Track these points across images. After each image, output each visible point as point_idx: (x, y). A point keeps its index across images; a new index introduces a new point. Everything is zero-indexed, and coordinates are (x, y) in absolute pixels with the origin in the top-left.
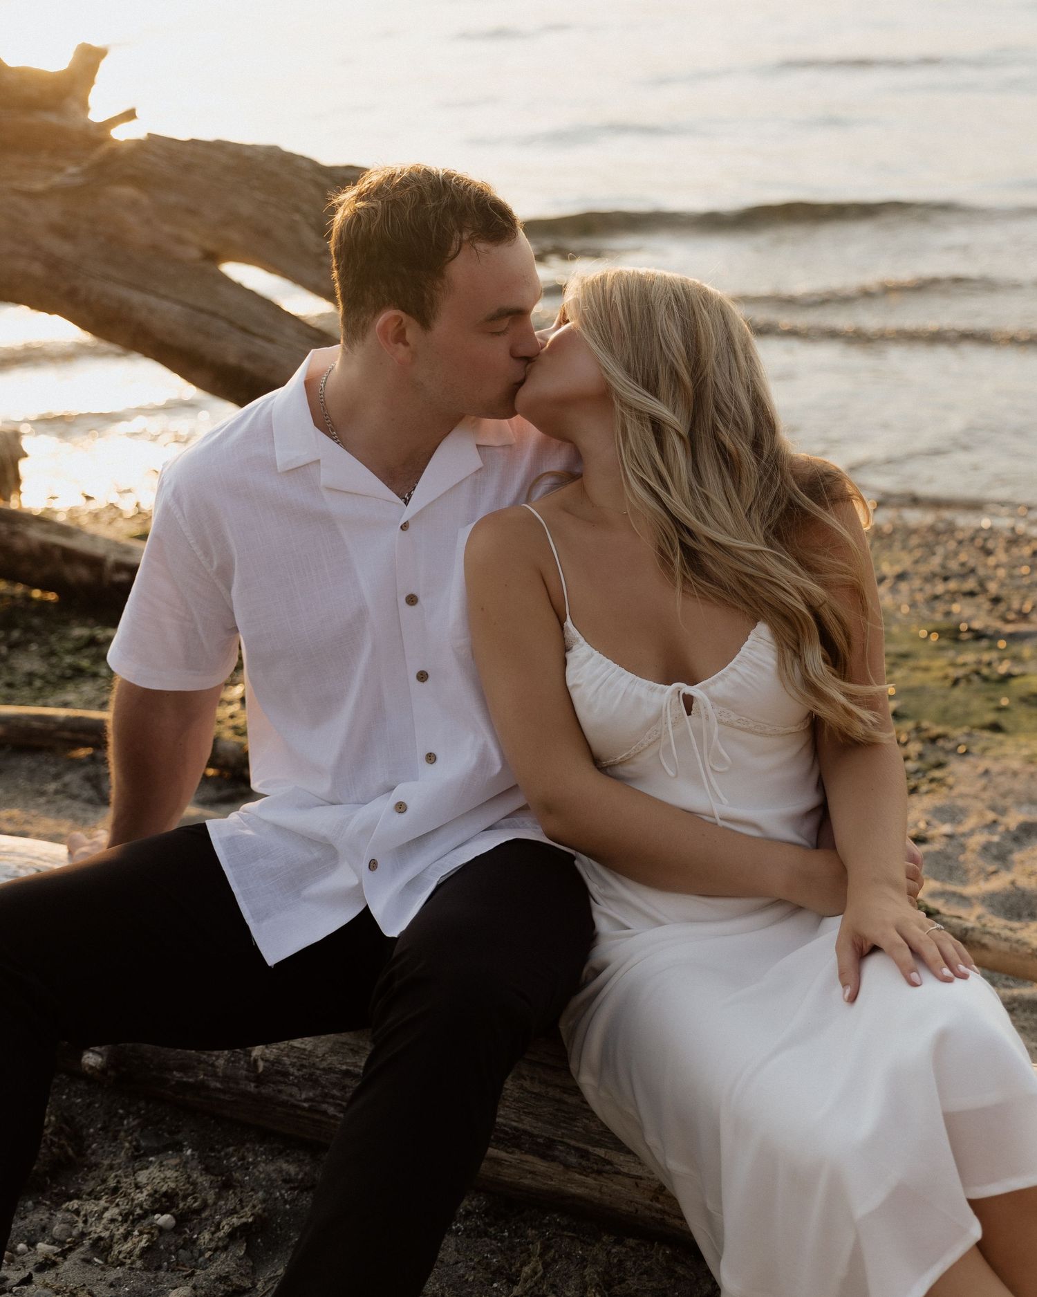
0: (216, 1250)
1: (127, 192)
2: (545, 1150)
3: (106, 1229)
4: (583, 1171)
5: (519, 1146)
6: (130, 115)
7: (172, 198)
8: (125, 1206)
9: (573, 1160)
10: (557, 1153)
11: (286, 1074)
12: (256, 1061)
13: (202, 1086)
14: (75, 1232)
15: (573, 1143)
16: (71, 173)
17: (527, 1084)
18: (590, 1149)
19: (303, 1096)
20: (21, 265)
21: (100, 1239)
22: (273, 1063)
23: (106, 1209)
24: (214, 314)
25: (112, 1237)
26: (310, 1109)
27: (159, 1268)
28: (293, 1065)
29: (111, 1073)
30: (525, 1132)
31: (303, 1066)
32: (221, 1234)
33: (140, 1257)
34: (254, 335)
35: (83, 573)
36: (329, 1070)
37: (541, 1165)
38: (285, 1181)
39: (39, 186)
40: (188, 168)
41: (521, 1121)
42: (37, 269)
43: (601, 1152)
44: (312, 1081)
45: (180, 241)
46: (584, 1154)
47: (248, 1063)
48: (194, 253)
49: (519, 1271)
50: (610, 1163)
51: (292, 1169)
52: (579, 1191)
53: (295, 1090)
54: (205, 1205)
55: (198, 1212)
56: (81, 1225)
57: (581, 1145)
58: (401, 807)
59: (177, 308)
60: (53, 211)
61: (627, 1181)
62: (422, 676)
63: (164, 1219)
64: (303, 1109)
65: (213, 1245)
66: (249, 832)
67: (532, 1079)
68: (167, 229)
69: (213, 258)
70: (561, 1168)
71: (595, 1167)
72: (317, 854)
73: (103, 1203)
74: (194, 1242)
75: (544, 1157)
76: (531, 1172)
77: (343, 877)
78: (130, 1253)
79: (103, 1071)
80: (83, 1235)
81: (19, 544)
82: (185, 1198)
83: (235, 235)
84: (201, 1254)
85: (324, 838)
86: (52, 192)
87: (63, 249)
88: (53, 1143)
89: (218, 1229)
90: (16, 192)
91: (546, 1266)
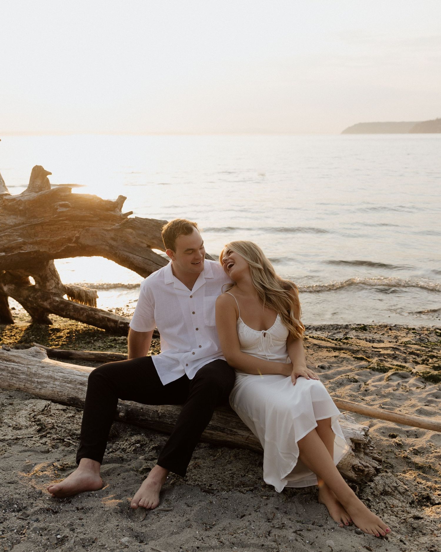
0: (149, 451)
1: (130, 230)
2: (222, 430)
3: (125, 446)
4: (231, 435)
5: (217, 430)
6: (131, 213)
7: (141, 232)
8: (129, 442)
9: (229, 432)
10: (225, 431)
11: (165, 416)
12: (159, 413)
13: (147, 420)
14: (118, 448)
15: (229, 428)
16: (117, 225)
17: (219, 416)
18: (233, 429)
19: (169, 421)
20: (103, 247)
21: (124, 448)
22: (163, 413)
23: (125, 443)
24: (149, 260)
25: (126, 448)
26: (171, 424)
27: (137, 454)
28: (167, 414)
29: (126, 417)
30: (218, 426)
31: (169, 414)
32: (151, 448)
33: (133, 451)
34: (159, 265)
35: (112, 324)
36: (176, 414)
37: (221, 434)
38: (164, 440)
39: (109, 228)
40: (145, 225)
41: (217, 424)
42: (107, 248)
43: (235, 430)
44: (172, 417)
45: (142, 242)
46: (231, 431)
47: (157, 414)
48: (145, 246)
49: (216, 455)
50: (236, 432)
51: (166, 439)
52: (230, 440)
53: (168, 420)
54: (147, 443)
55: (145, 444)
56: (119, 446)
57: (231, 429)
58: (194, 353)
59: (140, 258)
60: (112, 234)
61: (241, 436)
62: (197, 329)
63: (138, 445)
64: (169, 424)
65: (148, 450)
66: (161, 358)
67: (220, 414)
68: (139, 239)
69: (149, 247)
70: (226, 434)
71: (234, 434)
72: (174, 362)
73: (124, 442)
74: (144, 450)
75: (223, 432)
76: (219, 436)
77: (181, 367)
78: (131, 450)
79: (124, 417)
80: (120, 448)
81: (97, 317)
82: (142, 442)
83: (155, 242)
84: (146, 452)
85: (177, 359)
86: (112, 229)
87: (113, 243)
88: (113, 431)
89: (150, 447)
90: (104, 230)
91: (222, 454)
